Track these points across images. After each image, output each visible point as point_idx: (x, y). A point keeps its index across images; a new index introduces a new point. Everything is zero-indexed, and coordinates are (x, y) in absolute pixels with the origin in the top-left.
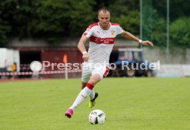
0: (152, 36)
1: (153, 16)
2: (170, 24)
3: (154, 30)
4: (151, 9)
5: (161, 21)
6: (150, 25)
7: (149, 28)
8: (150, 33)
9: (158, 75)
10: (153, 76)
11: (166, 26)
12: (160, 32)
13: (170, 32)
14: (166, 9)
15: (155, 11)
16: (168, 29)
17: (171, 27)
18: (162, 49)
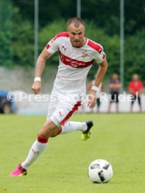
0: (11, 49)
1: (14, 18)
2: (39, 31)
3: (14, 40)
4: (10, 7)
5: (26, 26)
6: (9, 33)
7: (7, 37)
8: (8, 45)
9: (21, 111)
10: (12, 112)
11: (33, 34)
12: (24, 44)
13: (39, 44)
14: (33, 7)
15: (17, 10)
16: (36, 38)
17: (42, 35)
18: (26, 70)
